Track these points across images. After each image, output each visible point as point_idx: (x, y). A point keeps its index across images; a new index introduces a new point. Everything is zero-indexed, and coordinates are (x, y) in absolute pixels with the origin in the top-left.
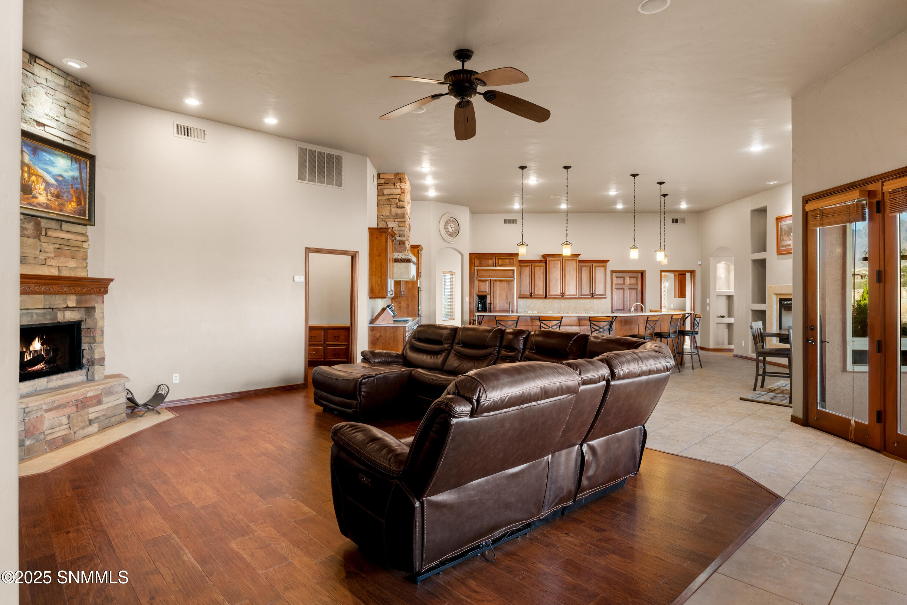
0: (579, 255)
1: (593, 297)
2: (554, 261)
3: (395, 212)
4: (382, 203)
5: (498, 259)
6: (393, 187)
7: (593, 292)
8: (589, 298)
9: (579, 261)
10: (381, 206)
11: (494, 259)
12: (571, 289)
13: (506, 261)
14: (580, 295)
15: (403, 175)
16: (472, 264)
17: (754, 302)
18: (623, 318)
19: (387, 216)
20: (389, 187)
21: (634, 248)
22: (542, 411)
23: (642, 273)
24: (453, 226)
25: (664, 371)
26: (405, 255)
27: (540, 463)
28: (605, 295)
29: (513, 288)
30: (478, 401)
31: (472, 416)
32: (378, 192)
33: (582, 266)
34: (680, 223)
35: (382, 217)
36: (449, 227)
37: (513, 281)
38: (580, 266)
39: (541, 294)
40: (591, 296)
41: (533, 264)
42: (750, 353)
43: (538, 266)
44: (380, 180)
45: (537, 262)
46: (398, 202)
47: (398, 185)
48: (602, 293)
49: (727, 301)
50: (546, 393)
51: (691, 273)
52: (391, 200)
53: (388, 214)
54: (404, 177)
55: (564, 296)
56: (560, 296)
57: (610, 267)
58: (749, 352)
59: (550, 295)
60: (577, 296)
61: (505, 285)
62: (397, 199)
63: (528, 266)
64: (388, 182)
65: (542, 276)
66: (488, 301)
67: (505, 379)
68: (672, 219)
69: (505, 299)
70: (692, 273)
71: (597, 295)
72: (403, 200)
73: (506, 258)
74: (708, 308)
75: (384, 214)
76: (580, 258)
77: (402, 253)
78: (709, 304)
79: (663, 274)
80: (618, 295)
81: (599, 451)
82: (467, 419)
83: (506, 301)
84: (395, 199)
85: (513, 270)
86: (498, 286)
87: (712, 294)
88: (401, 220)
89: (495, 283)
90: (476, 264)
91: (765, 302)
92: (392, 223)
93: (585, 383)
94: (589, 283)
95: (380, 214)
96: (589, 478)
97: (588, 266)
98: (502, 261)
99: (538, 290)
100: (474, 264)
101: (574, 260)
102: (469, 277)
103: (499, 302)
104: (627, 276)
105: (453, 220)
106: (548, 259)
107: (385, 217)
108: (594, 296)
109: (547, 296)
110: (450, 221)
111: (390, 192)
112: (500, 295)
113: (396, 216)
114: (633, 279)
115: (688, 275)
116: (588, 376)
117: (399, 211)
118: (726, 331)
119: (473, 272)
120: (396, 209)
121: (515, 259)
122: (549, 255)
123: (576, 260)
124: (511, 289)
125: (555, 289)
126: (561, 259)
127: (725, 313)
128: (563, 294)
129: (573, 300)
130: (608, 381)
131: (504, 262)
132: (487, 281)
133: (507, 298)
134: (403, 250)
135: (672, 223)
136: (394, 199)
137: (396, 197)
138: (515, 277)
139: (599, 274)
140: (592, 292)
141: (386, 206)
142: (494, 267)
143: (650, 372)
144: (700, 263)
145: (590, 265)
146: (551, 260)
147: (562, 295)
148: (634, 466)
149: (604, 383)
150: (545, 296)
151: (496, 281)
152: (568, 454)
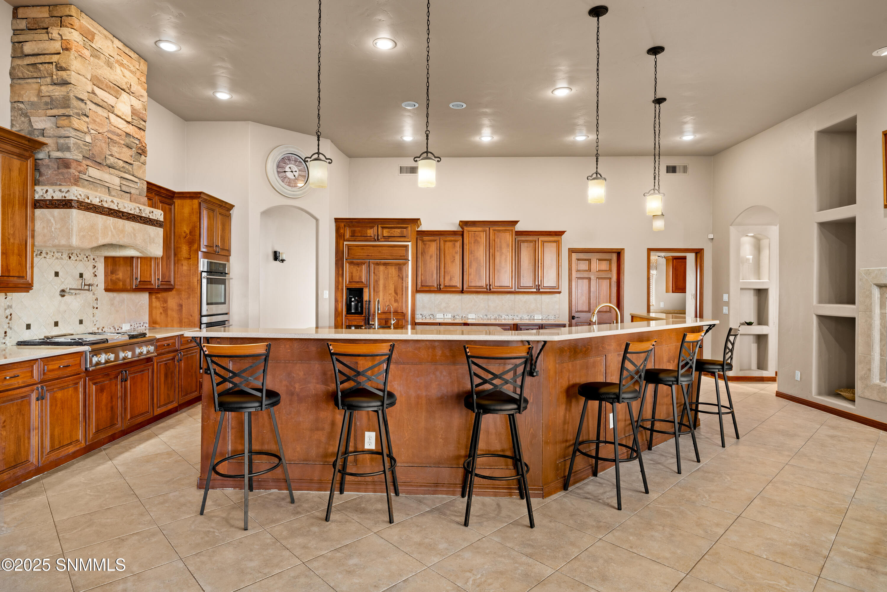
0: (516, 222)
1: (538, 290)
2: (477, 231)
3: (48, 94)
4: (20, 75)
5: (383, 228)
6: (45, 37)
7: (540, 283)
8: (533, 292)
9: (516, 232)
10: (19, 81)
11: (376, 228)
12: (503, 279)
13: (394, 231)
14: (518, 288)
15: (67, 9)
16: (339, 236)
17: (821, 301)
19: (32, 104)
20: (37, 37)
21: (596, 180)
23: (619, 254)
24: (295, 168)
26: (60, 191)
28: (558, 289)
29: (407, 276)
32: (14, 50)
33: (521, 241)
34: (680, 172)
35: (21, 106)
36: (287, 169)
37: (406, 264)
38: (518, 241)
39: (455, 287)
40: (535, 290)
41: (443, 238)
42: (813, 395)
43: (450, 241)
44: (18, 21)
45: (449, 234)
46: (54, 70)
47: (54, 32)
48: (554, 284)
49: (756, 298)
51: (696, 254)
52: (40, 66)
53: (34, 99)
54: (68, 13)
55: (492, 290)
56: (486, 290)
57: (568, 242)
58: (811, 392)
59: (470, 287)
60: (513, 290)
61: (393, 270)
62: (52, 63)
63: (435, 241)
64: (36, 26)
65: (456, 257)
66: (366, 297)
68: (667, 167)
69: (393, 294)
70: (699, 253)
71: (545, 288)
72: (64, 65)
73: (395, 226)
74: (725, 310)
75: (25, 99)
76: (519, 227)
77: (54, 187)
78: (727, 304)
79: (652, 253)
80: (580, 289)
83: (395, 297)
84: (49, 63)
85: (406, 246)
86: (381, 273)
87: (734, 287)
88: (61, 111)
89: (377, 267)
90: (347, 235)
91: (852, 301)
92: (42, 118)
94: (532, 268)
95: (16, 100)
97: (531, 241)
98: (389, 232)
99: (451, 279)
100: (343, 236)
101: (508, 230)
102: (336, 257)
103: (384, 299)
104: (594, 257)
105: (295, 158)
106: (468, 229)
107: (27, 106)
108: (541, 290)
109: (465, 289)
110: (289, 160)
111: (38, 49)
112: (385, 287)
113: (52, 103)
114: (604, 262)
115: (691, 258)
117: (58, 92)
118: (754, 347)
119: (341, 249)
120: (51, 88)
121: (409, 229)
122: (469, 223)
123: (512, 230)
124: (402, 278)
125: (477, 279)
126: (488, 229)
127: (752, 318)
128: (490, 285)
129: (506, 296)
131: (392, 233)
132: (364, 264)
133: (396, 293)
134: (65, 182)
135: (667, 172)
136: (46, 65)
137: (51, 58)
138: (410, 258)
139: (549, 254)
140: (537, 284)
141: (29, 80)
142: (375, 241)
144: (711, 236)
145: (534, 239)
146: (474, 231)
147: (488, 287)
150: (461, 289)
151: (378, 264)
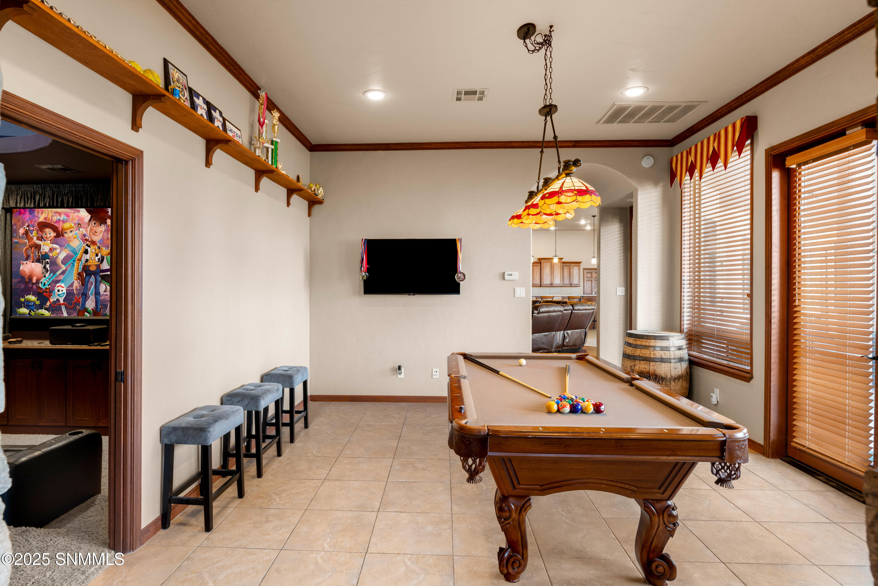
0: (563, 259)
1: (571, 285)
2: (546, 262)
7: (572, 283)
8: (568, 286)
12: (557, 281)
14: (563, 285)
18: (587, 297)
21: (594, 258)
22: (553, 316)
25: (591, 310)
27: (552, 333)
28: (579, 285)
30: (539, 310)
31: (537, 314)
33: (564, 266)
43: (536, 266)
48: (577, 283)
50: (554, 311)
57: (583, 266)
59: (544, 284)
60: (561, 285)
67: (545, 306)
71: (574, 284)
76: (564, 261)
80: (588, 285)
81: (570, 334)
82: (536, 315)
93: (565, 310)
94: (568, 277)
96: (566, 342)
99: (536, 281)
104: (590, 272)
106: (542, 261)
109: (542, 285)
116: (566, 308)
122: (542, 259)
123: (561, 262)
125: (547, 281)
126: (551, 261)
129: (558, 288)
130: (572, 311)
139: (575, 270)
140: (570, 283)
143: (586, 310)
145: (569, 265)
146: (545, 262)
147: (551, 284)
148: (582, 343)
149: (571, 311)
150: (540, 285)
152: (560, 334)
